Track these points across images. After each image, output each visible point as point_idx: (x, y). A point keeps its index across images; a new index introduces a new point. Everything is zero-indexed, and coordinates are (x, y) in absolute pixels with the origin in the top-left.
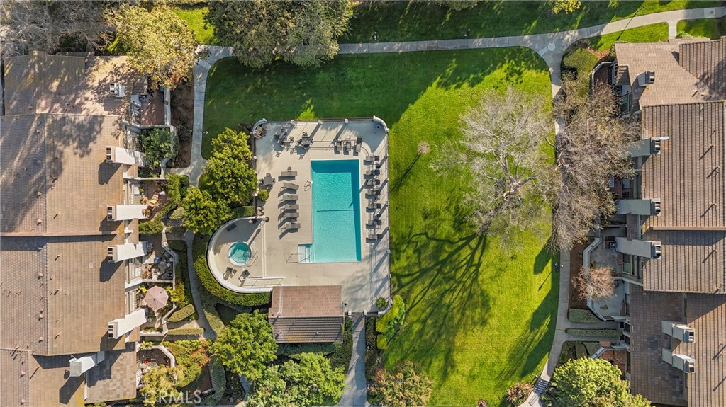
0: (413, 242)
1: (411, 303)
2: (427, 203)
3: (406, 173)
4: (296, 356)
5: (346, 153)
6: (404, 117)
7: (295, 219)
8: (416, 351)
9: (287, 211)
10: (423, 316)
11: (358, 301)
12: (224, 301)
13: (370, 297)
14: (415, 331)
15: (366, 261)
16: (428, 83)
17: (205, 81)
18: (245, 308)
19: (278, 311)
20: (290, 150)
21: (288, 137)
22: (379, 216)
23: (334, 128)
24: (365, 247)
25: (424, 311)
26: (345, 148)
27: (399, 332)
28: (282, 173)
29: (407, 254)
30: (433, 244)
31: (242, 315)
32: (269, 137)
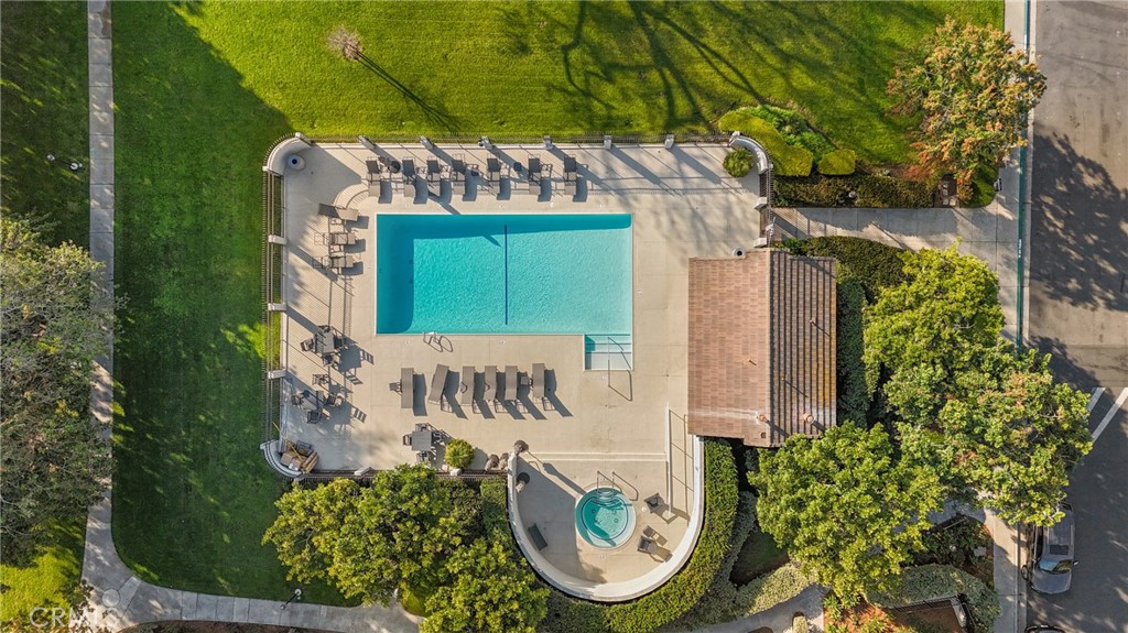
0: (587, 81)
1: (739, 92)
2: (487, 45)
3: (413, 97)
4: (870, 379)
5: (359, 245)
6: (274, 99)
7: (520, 375)
8: (861, 82)
9: (500, 395)
10: (772, 60)
11: (734, 226)
12: (725, 561)
13: (721, 195)
14: (811, 83)
15: (632, 202)
16: (189, 39)
17: (170, 592)
18: (744, 509)
19: (752, 421)
20: (349, 385)
21: (317, 388)
22: (518, 167)
23: (297, 275)
24: (598, 205)
25: (760, 58)
26: (348, 247)
27: (813, 124)
28: (403, 407)
29: (614, 99)
30: (590, 31)
31: (760, 515)
32: (314, 435)
